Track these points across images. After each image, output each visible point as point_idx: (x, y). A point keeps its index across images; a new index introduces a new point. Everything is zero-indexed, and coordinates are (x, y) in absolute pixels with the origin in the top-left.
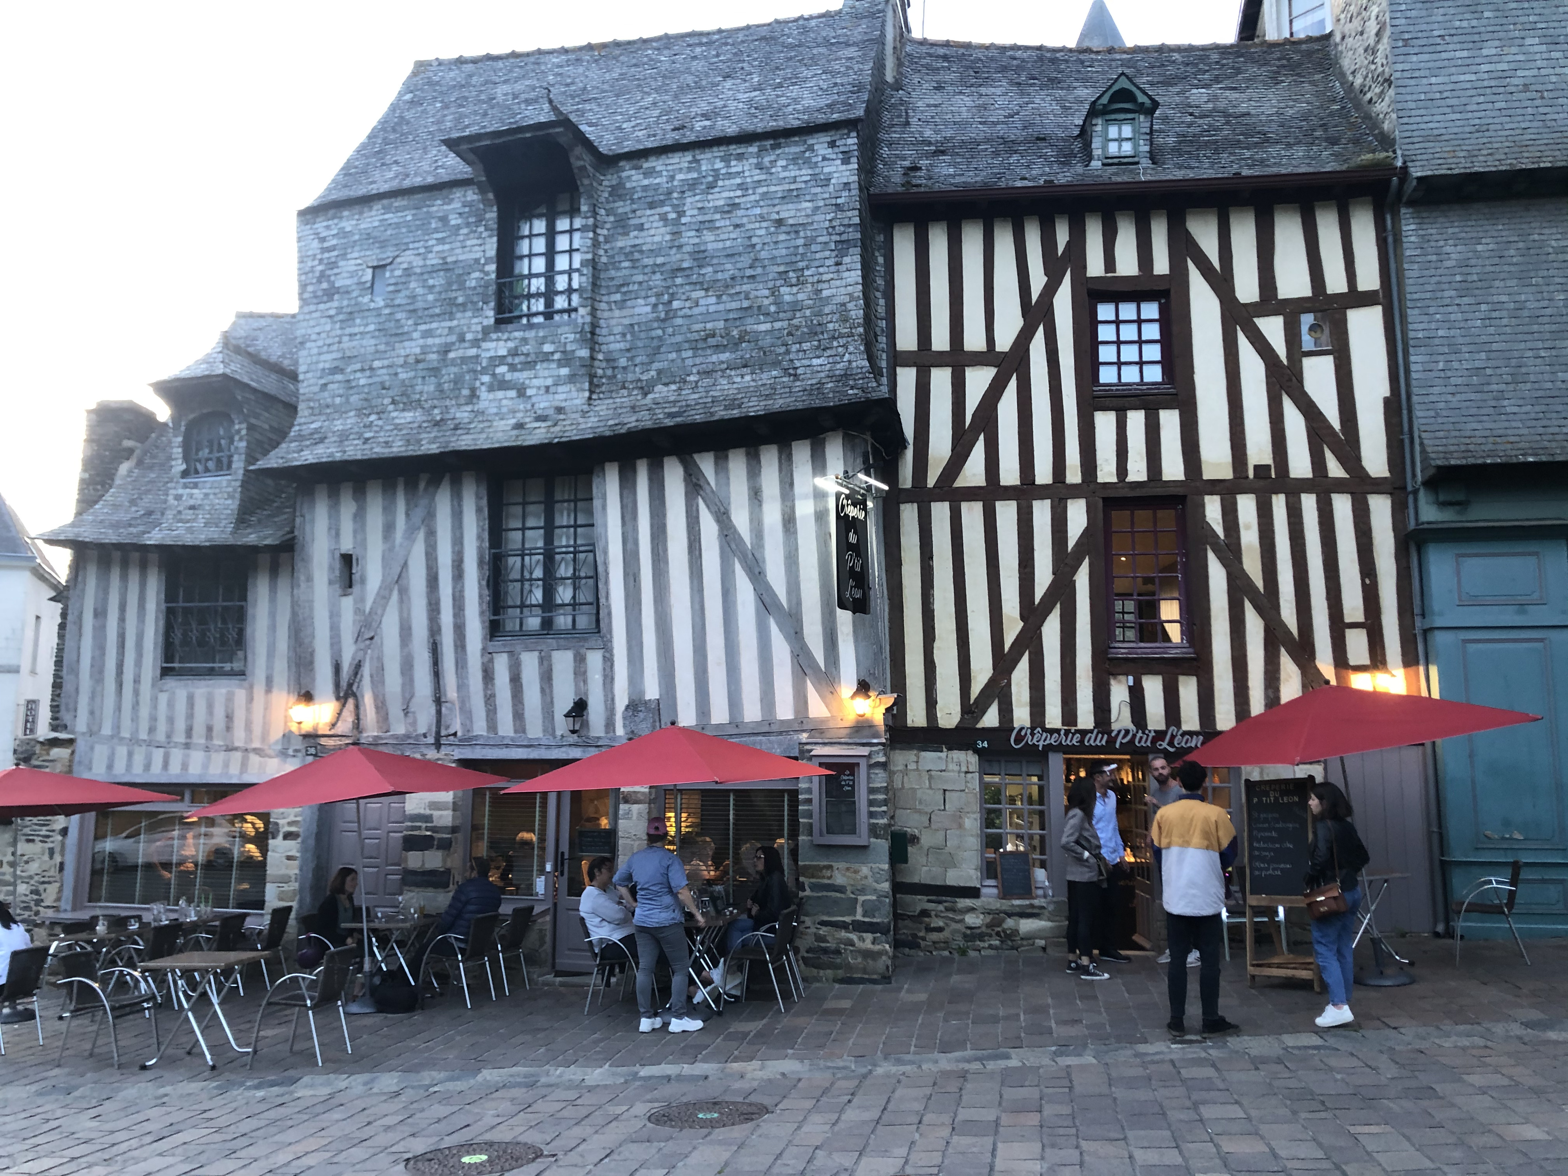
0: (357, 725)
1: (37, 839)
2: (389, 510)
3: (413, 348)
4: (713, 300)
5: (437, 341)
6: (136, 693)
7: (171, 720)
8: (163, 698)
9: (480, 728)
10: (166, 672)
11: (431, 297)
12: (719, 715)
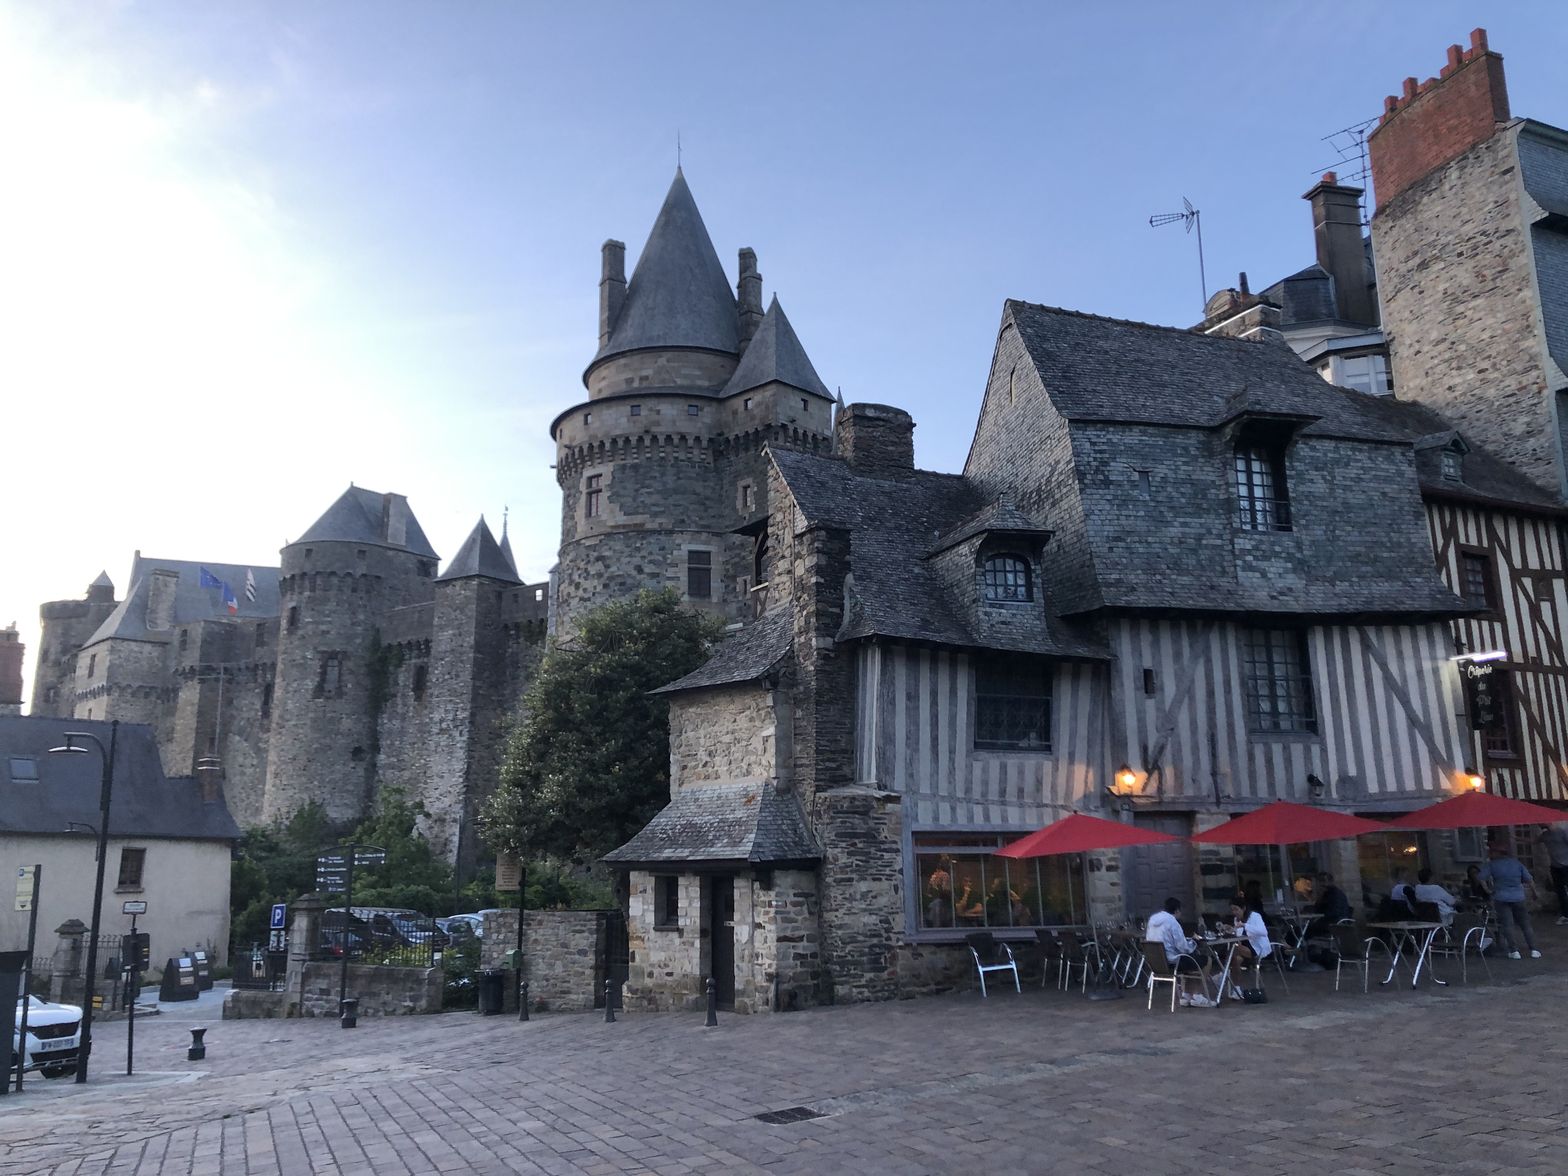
0: (1160, 789)
1: (883, 878)
2: (1176, 641)
3: (1175, 531)
4: (1356, 533)
5: (1193, 531)
6: (952, 760)
7: (985, 783)
8: (977, 767)
9: (1246, 792)
10: (977, 746)
11: (1183, 500)
12: (1392, 786)
